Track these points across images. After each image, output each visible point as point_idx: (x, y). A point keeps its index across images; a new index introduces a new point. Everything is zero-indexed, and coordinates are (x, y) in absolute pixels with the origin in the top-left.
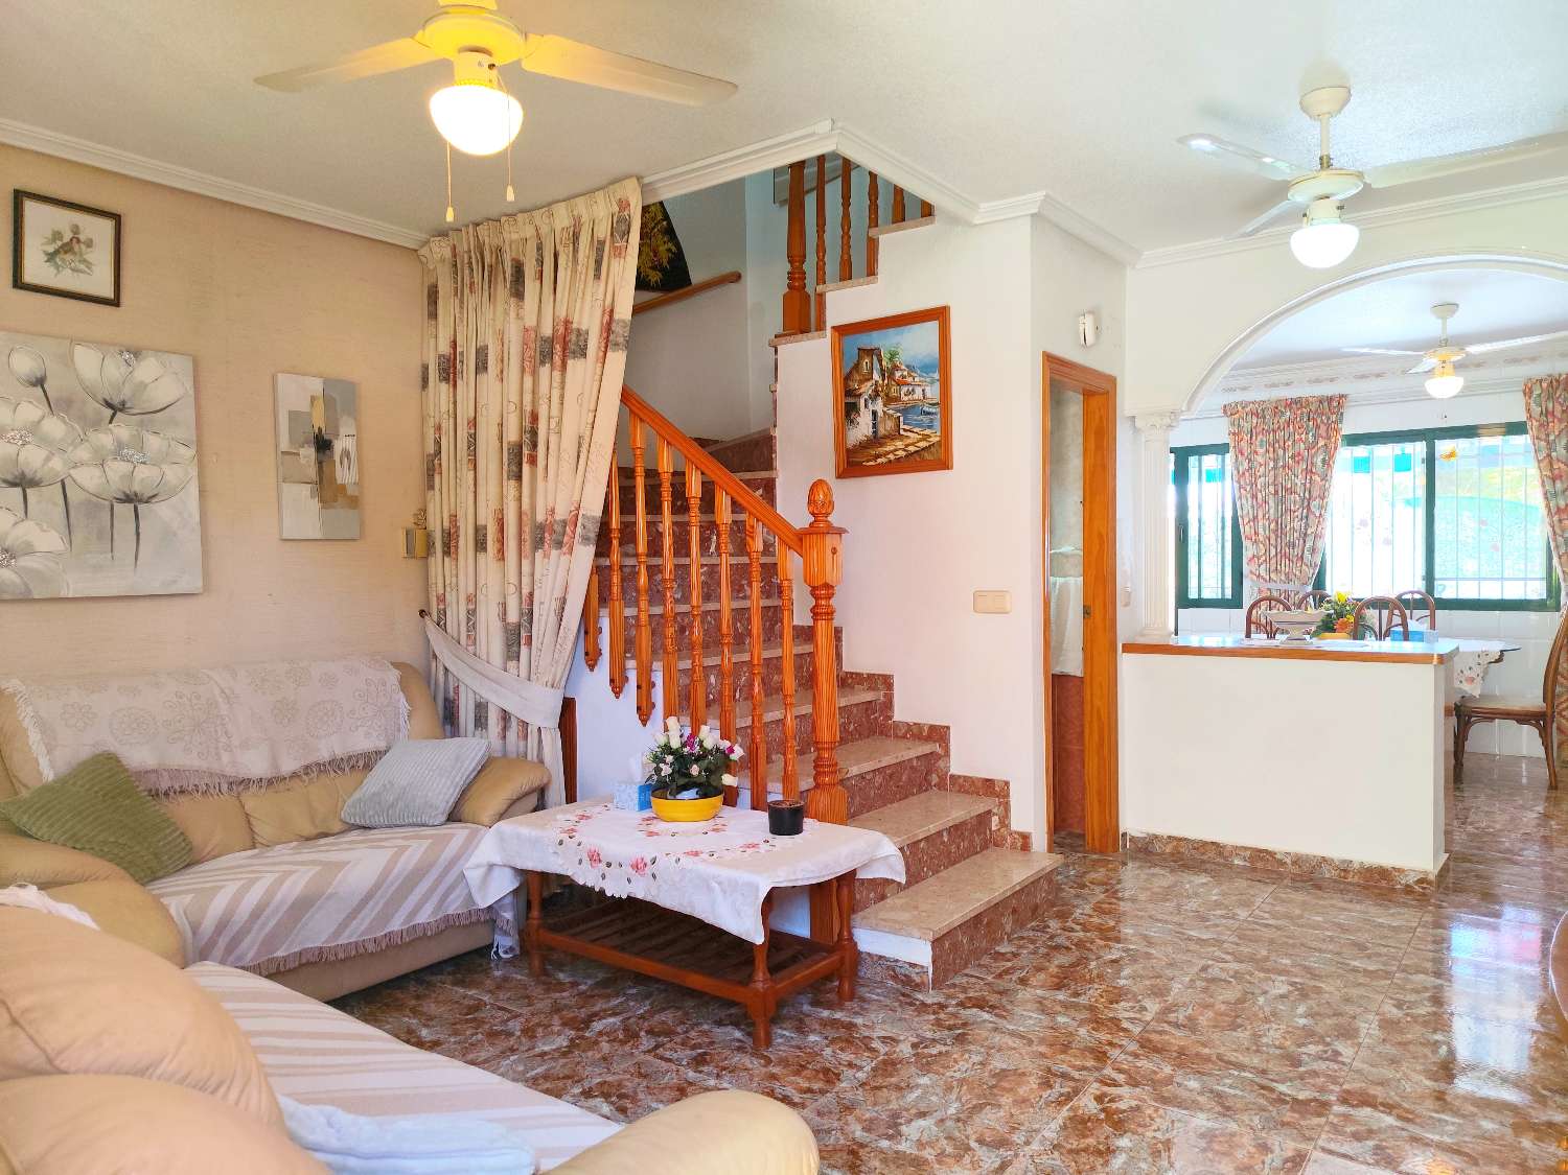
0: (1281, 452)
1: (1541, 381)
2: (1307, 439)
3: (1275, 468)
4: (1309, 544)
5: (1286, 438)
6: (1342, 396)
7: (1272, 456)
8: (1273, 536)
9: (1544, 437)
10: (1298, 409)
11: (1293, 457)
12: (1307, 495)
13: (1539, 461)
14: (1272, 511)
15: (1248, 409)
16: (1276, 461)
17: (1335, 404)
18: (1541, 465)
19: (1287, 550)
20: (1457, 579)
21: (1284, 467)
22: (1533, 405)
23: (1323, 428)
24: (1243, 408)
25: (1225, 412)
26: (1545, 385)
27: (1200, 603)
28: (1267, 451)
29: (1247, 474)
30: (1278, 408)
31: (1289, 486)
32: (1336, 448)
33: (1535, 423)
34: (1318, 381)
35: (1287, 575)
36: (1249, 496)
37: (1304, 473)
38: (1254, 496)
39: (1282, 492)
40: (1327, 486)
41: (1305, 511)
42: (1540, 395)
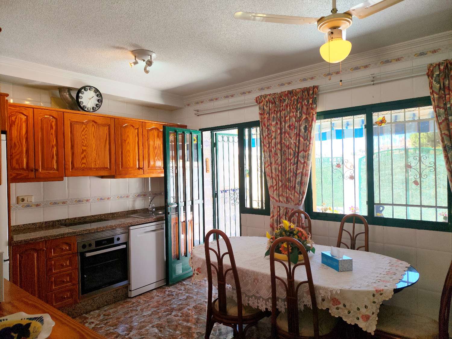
0: (283, 124)
1: (439, 65)
2: (296, 115)
3: (281, 133)
4: (298, 179)
5: (286, 115)
6: (314, 87)
7: (279, 126)
8: (280, 175)
9: (442, 105)
10: (292, 97)
11: (289, 127)
12: (297, 150)
13: (440, 124)
14: (279, 160)
15: (267, 99)
16: (281, 129)
17: (311, 92)
18: (442, 126)
19: (287, 183)
20: (393, 205)
21: (285, 133)
22: (434, 83)
23: (305, 107)
24: (265, 99)
25: (257, 102)
26: (442, 67)
27: (252, 211)
28: (277, 123)
29: (267, 137)
30: (281, 97)
31: (288, 144)
32: (312, 120)
33: (436, 96)
34: (305, 80)
35: (287, 198)
36: (268, 150)
37: (295, 136)
38: (270, 151)
39: (283, 147)
40: (308, 144)
41: (296, 160)
42: (438, 75)
